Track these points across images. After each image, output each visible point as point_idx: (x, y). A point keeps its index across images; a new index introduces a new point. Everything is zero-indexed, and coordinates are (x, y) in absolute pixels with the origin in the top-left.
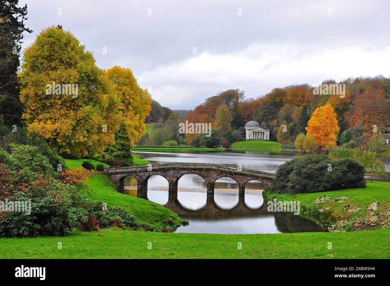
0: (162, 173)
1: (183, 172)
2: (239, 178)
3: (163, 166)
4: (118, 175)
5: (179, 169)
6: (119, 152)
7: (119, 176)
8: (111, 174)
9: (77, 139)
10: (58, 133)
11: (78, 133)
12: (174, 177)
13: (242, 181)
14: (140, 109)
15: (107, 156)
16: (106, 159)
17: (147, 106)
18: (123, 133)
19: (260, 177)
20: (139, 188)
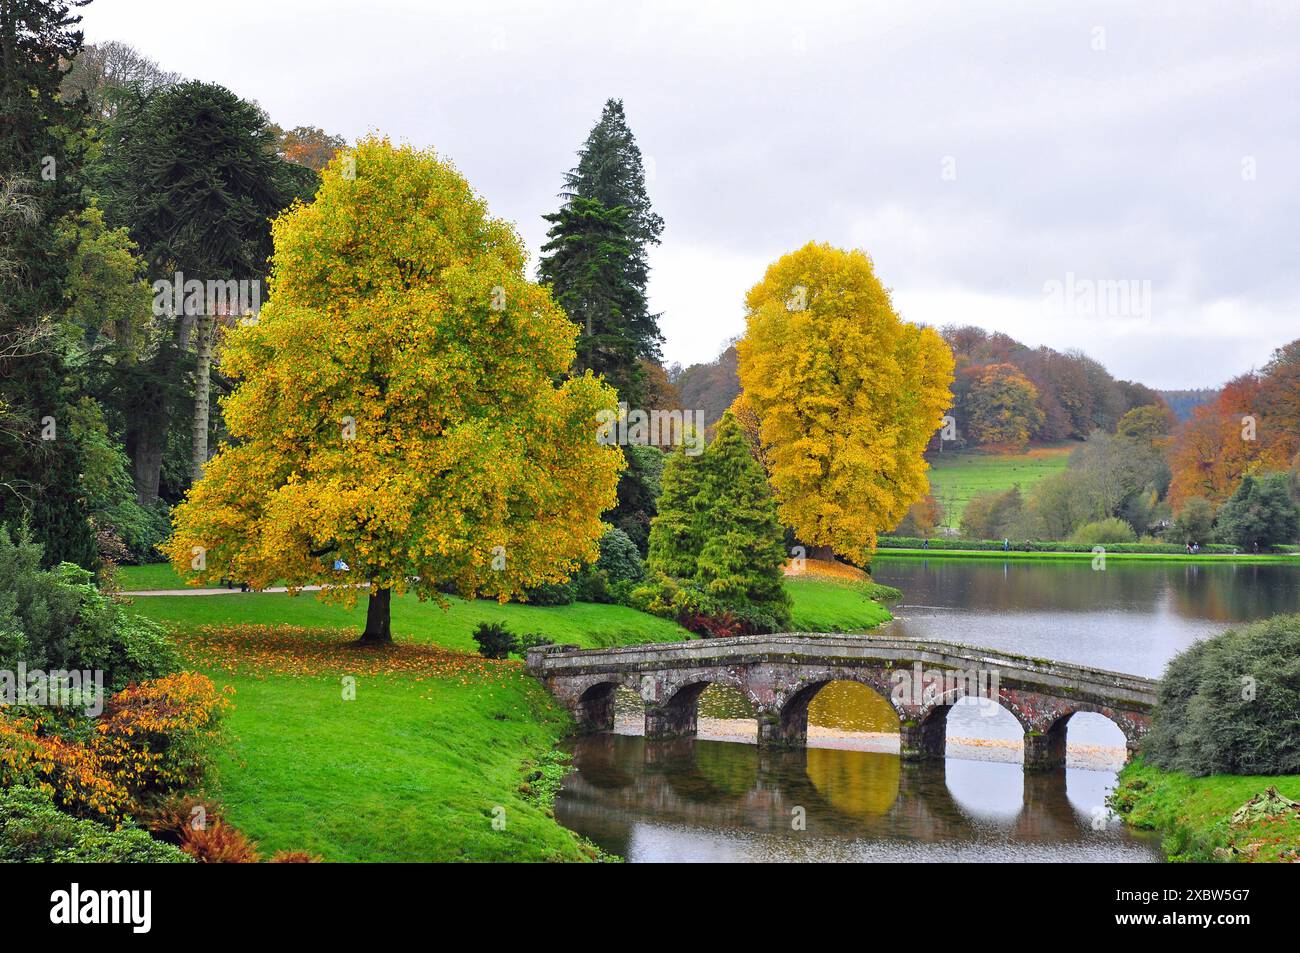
0: (734, 675)
1: (809, 673)
2: (1026, 701)
3: (736, 648)
4: (578, 677)
5: (793, 661)
6: (732, 578)
7: (580, 683)
8: (553, 673)
9: (429, 542)
10: (361, 521)
11: (436, 524)
12: (776, 692)
13: (1035, 713)
14: (902, 406)
15: (683, 592)
16: (675, 603)
17: (932, 391)
18: (752, 507)
19: (1108, 699)
20: (650, 729)
